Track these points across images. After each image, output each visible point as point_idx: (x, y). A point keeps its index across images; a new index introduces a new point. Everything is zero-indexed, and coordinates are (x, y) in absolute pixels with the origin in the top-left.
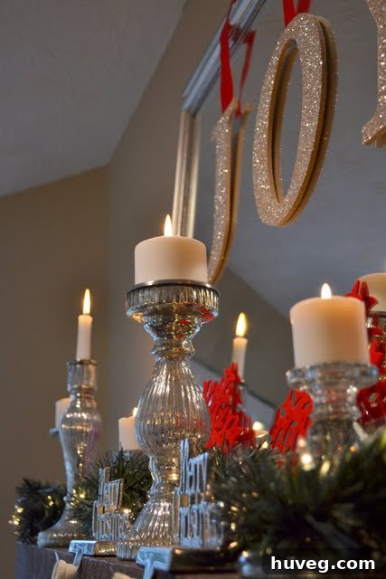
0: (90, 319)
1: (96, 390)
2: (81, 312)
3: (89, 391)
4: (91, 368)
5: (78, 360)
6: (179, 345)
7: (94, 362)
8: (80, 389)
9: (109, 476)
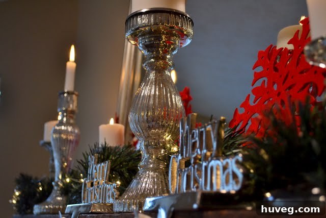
0: (74, 65)
1: (77, 111)
2: (68, 60)
3: (72, 112)
4: (74, 96)
5: (66, 91)
6: (164, 58)
7: (76, 93)
8: (66, 111)
9: (97, 160)
